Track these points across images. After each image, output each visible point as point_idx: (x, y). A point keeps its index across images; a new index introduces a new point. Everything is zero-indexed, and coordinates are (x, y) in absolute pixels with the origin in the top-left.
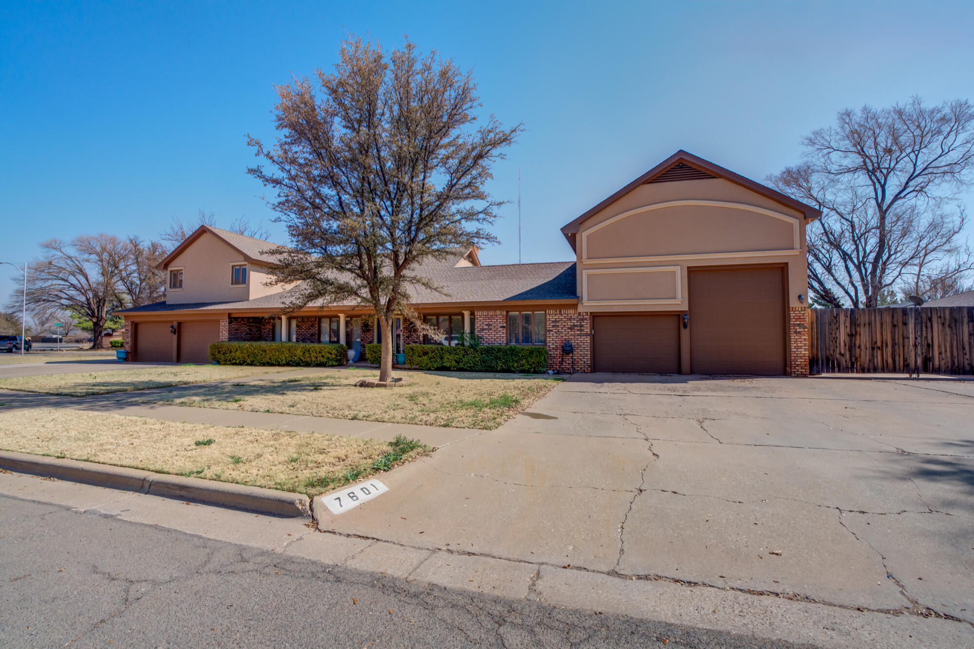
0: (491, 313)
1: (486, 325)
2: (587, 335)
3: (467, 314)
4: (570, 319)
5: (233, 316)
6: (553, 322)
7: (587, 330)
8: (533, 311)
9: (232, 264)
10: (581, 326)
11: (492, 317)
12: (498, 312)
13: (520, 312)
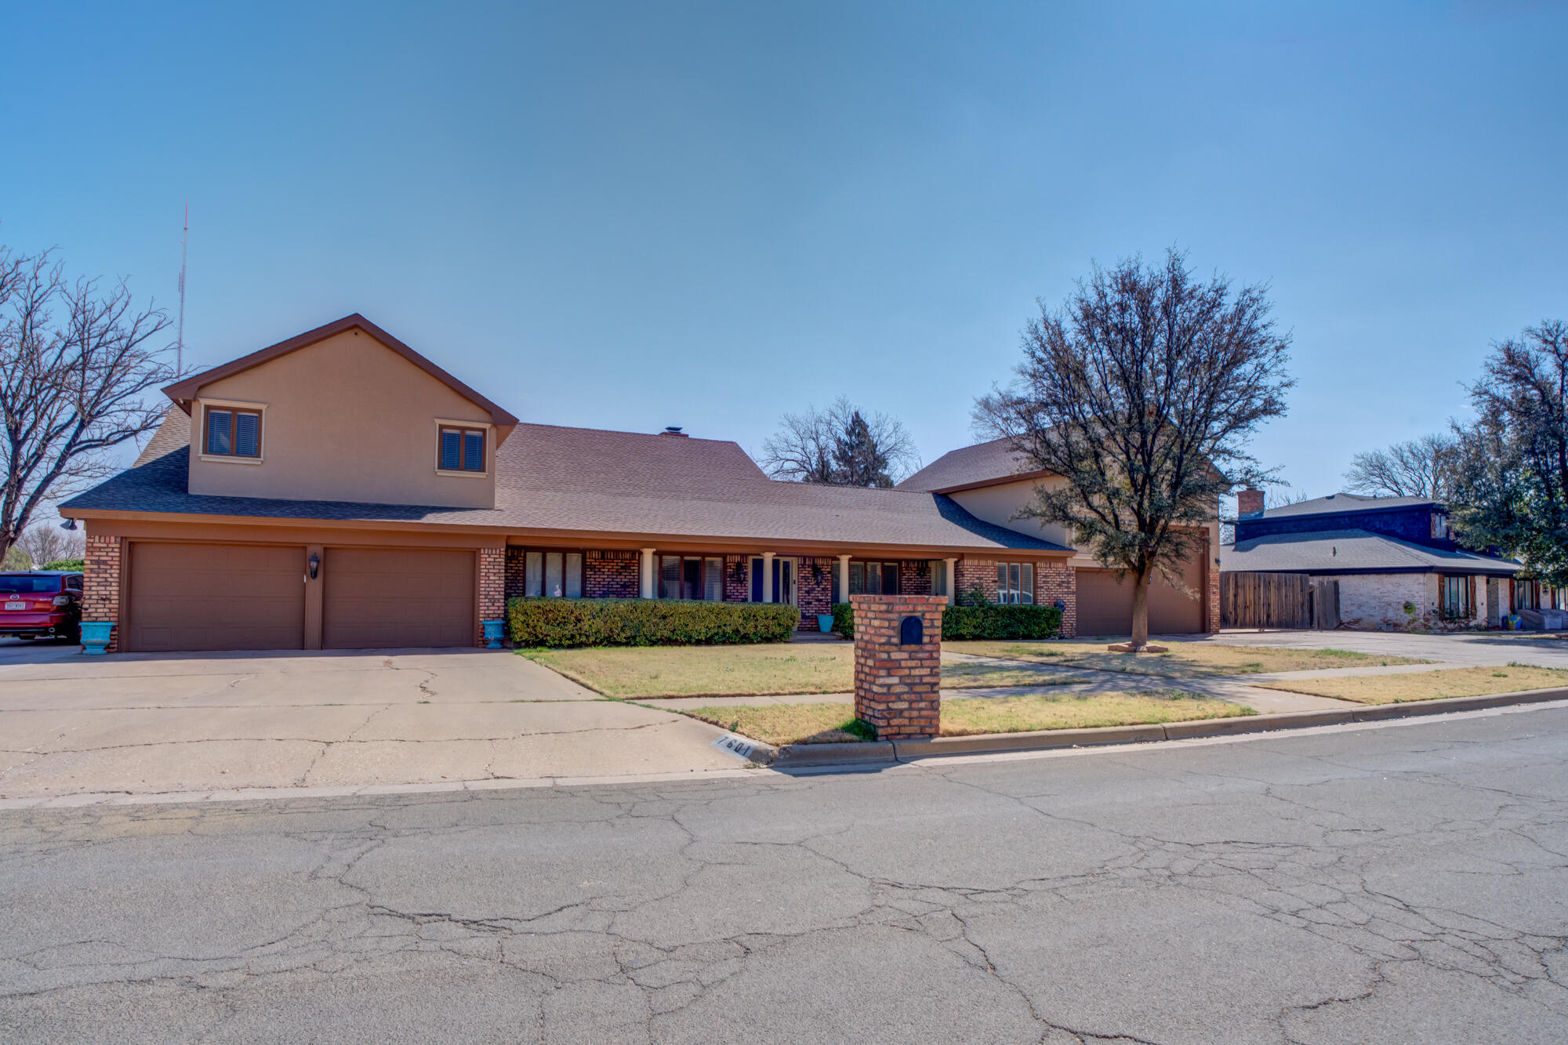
0: (983, 563)
1: (978, 578)
2: (1073, 593)
3: (950, 563)
4: (1059, 574)
5: (515, 542)
6: (1045, 576)
7: (1073, 588)
8: (1021, 563)
9: (438, 422)
10: (1069, 582)
11: (984, 568)
12: (990, 562)
13: (1009, 563)
